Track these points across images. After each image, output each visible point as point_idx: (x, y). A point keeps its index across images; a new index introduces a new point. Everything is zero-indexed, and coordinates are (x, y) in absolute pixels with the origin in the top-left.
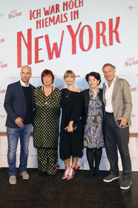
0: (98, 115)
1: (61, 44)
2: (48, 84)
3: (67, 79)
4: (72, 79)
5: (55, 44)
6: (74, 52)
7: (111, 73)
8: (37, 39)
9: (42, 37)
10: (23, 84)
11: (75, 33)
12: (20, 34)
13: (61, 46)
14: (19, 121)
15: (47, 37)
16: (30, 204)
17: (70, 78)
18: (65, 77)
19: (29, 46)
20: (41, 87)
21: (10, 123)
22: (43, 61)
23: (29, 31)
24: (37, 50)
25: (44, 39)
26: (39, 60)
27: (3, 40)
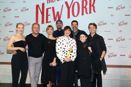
5: (58, 13)
8: (47, 9)
9: (50, 8)
11: (69, 6)
12: (38, 6)
13: (61, 14)
15: (53, 8)
19: (43, 13)
22: (50, 22)
23: (43, 4)
24: (47, 15)
26: (48, 21)
27: (28, 9)
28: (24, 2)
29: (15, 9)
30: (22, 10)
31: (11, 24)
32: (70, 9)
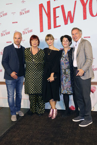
0: (67, 69)
1: (74, 12)
2: (35, 46)
3: (48, 41)
4: (52, 41)
5: (69, 12)
6: (85, 18)
7: (77, 35)
8: (55, 9)
9: (59, 7)
10: (16, 46)
11: (85, 2)
12: (41, 6)
13: (74, 14)
14: (13, 74)
15: (63, 7)
16: (52, 136)
17: (49, 40)
18: (46, 40)
19: (48, 15)
20: (29, 48)
21: (7, 76)
22: (60, 26)
23: (49, 3)
24: (55, 17)
25: (60, 8)
26: (57, 25)
27: (28, 11)
28: (23, 2)
29: (12, 13)
30: (21, 14)
31: (9, 33)
32: (86, 5)
